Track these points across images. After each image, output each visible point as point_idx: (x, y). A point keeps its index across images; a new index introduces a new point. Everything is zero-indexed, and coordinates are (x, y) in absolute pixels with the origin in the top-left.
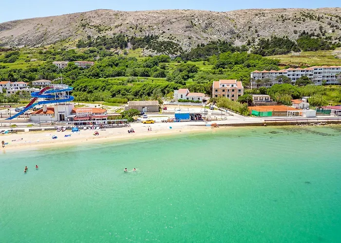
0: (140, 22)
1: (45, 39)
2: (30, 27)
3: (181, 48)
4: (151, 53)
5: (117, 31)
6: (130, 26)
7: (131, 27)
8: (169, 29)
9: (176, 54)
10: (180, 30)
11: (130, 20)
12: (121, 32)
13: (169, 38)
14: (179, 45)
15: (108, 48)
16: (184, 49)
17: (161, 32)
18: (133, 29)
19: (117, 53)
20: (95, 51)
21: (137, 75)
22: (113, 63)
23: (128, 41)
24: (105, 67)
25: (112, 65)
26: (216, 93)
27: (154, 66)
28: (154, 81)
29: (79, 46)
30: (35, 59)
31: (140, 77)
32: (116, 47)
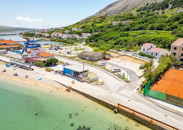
1: (125, 9)
2: (122, 4)
19: (157, 13)
20: (144, 14)
21: (153, 29)
22: (146, 21)
23: (171, 3)
24: (136, 24)
25: (144, 22)
26: (174, 51)
27: (174, 21)
28: (160, 34)
29: (138, 11)
30: (110, 21)
31: (154, 31)
32: (159, 9)
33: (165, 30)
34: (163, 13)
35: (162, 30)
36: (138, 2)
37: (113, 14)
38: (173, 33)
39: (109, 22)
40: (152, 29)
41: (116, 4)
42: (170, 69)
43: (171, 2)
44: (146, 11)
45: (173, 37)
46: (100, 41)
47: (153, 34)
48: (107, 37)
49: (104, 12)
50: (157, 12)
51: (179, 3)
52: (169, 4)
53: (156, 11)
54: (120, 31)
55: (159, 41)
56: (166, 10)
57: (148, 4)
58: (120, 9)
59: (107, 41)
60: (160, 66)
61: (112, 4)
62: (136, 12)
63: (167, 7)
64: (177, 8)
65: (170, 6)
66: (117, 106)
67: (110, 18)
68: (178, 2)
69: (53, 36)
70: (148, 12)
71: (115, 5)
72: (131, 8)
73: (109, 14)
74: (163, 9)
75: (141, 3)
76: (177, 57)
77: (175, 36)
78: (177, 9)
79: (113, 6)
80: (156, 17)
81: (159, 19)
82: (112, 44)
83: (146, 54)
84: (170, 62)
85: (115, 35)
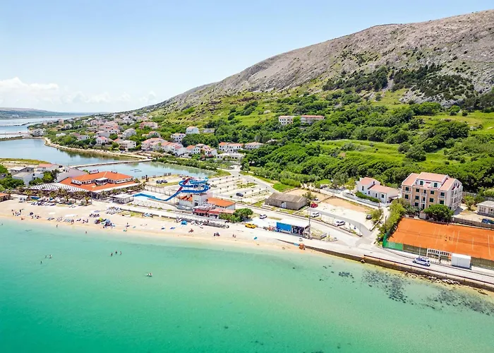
0: (423, 42)
1: (295, 79)
2: (285, 64)
3: (472, 88)
4: (414, 97)
5: (382, 61)
6: (403, 52)
7: (405, 53)
8: (466, 53)
9: (455, 100)
10: (487, 52)
11: (411, 40)
12: (388, 63)
13: (457, 69)
14: (470, 81)
15: (358, 91)
16: (478, 88)
17: (452, 57)
18: (408, 55)
19: (367, 98)
20: (340, 96)
21: (365, 139)
22: (348, 117)
23: (391, 78)
24: (330, 124)
25: (345, 119)
26: (406, 193)
27: (401, 122)
28: (379, 150)
29: (325, 88)
30: (269, 111)
31: (367, 142)
32: (369, 89)
33: (387, 143)
34: (378, 99)
35: (382, 141)
36: (322, 63)
37: (269, 87)
38: (401, 150)
39: (269, 115)
40: (363, 137)
41: (272, 63)
42: (404, 219)
43: (392, 75)
44: (343, 91)
45: (401, 158)
46: (270, 163)
47: (367, 151)
48: (283, 156)
49: (246, 82)
50: (367, 95)
51: (406, 79)
52: (388, 79)
53: (363, 92)
54: (300, 140)
55: (380, 169)
56: (383, 92)
57: (344, 73)
58: (282, 78)
59: (284, 164)
60: (391, 216)
61: (261, 63)
62: (321, 90)
63: (385, 85)
64: (404, 89)
65: (391, 83)
66: (363, 257)
67: (268, 102)
68: (405, 77)
69: (147, 146)
70: (347, 93)
71: (271, 67)
72: (309, 78)
73: (258, 87)
74: (377, 89)
75: (329, 68)
76: (410, 201)
77: (404, 155)
78: (402, 91)
79: (265, 68)
80: (367, 110)
81: (372, 114)
82: (298, 171)
83: (368, 195)
84: (403, 209)
85: (298, 152)
